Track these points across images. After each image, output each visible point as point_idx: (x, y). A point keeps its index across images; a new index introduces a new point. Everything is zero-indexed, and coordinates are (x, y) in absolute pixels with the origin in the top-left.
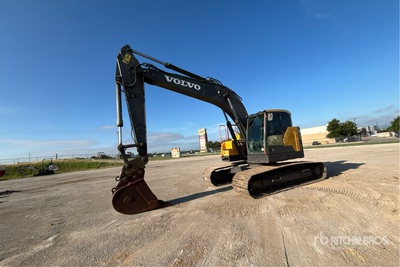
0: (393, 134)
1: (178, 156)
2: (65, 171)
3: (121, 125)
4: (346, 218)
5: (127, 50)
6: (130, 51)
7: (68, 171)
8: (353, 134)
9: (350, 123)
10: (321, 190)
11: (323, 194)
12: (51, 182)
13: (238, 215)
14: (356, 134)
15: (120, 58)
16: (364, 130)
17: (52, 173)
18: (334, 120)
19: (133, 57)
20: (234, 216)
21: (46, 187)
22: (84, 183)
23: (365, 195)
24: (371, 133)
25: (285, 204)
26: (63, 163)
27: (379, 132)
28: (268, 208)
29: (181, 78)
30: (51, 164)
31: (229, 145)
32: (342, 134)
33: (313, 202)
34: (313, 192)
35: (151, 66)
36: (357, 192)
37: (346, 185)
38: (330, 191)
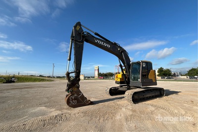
0: (188, 77)
1: (83, 79)
2: (21, 82)
3: (70, 60)
4: (166, 128)
5: (79, 24)
6: (80, 25)
7: (23, 82)
8: (169, 75)
9: (168, 70)
10: (152, 105)
11: (153, 109)
12: (9, 87)
13: (102, 119)
14: (171, 75)
15: (75, 27)
16: (175, 74)
17: (14, 82)
18: (161, 68)
19: (81, 28)
20: (100, 119)
21: (4, 90)
22: (26, 89)
23: (176, 111)
24: (178, 76)
25: (131, 113)
26: (21, 78)
27: (182, 75)
28: (121, 115)
29: (102, 41)
30: (14, 77)
31: (120, 76)
32: (164, 75)
33: (147, 114)
34: (148, 106)
35: (89, 33)
36: (172, 109)
37: (166, 103)
38: (157, 107)
